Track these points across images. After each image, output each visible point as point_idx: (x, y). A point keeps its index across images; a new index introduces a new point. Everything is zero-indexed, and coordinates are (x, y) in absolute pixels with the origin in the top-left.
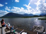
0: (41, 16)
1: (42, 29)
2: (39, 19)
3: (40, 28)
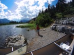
1: (22, 40)
3: (17, 39)
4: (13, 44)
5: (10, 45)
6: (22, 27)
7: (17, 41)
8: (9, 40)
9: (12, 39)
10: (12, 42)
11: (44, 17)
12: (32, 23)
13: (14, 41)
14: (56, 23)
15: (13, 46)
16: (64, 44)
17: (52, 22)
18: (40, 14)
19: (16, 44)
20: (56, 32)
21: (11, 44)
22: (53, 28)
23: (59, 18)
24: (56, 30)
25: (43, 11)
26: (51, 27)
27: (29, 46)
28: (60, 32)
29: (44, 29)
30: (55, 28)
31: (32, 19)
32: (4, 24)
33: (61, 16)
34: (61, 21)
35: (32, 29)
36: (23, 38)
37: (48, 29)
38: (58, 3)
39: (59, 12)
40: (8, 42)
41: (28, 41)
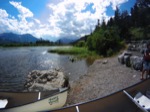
0: (59, 43)
1: (58, 80)
3: (49, 77)
4: (42, 85)
5: (35, 88)
6: (61, 53)
7: (49, 80)
8: (34, 78)
9: (39, 75)
10: (40, 82)
11: (106, 35)
12: (81, 45)
13: (44, 80)
14: (130, 50)
15: (41, 89)
17: (123, 47)
18: (97, 28)
19: (48, 86)
20: (130, 69)
21: (38, 85)
22: (123, 59)
23: (138, 40)
24: (129, 65)
25: (104, 23)
26: (120, 56)
28: (137, 69)
29: (105, 60)
30: (128, 59)
31: (82, 38)
32: (26, 45)
33: (142, 35)
35: (81, 59)
37: (113, 61)
39: (138, 27)
40: (32, 81)
41: (71, 83)
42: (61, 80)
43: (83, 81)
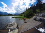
0: (15, 15)
2: (13, 17)
4: (10, 27)
5: (8, 28)
8: (8, 25)
10: (9, 26)
11: (29, 12)
13: (11, 26)
14: (36, 16)
16: (41, 29)
17: (34, 15)
19: (12, 28)
20: (36, 21)
22: (34, 18)
24: (36, 20)
26: (33, 18)
27: (19, 29)
28: (39, 21)
29: (29, 19)
31: (22, 13)
32: (5, 15)
33: (39, 11)
34: (39, 15)
35: (22, 19)
36: (16, 24)
37: (31, 19)
38: (37, 3)
39: (38, 9)
40: (7, 26)
42: (16, 26)
43: (23, 26)
